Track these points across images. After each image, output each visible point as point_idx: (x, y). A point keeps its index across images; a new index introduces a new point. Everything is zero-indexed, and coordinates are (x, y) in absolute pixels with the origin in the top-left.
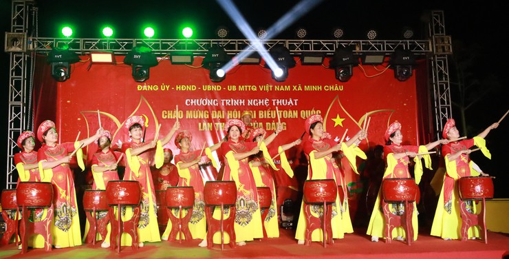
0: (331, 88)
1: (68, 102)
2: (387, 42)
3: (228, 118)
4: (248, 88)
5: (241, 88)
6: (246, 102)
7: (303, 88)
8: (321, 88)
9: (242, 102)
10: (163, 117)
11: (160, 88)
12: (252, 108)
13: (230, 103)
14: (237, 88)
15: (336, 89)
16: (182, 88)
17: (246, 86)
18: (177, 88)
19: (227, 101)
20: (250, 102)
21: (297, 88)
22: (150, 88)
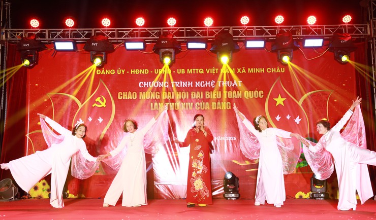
0: (273, 70)
1: (37, 85)
2: (326, 27)
3: (178, 98)
4: (196, 71)
5: (189, 71)
6: (194, 84)
7: (247, 70)
8: (263, 70)
9: (190, 84)
10: (119, 98)
11: (116, 72)
12: (199, 89)
13: (179, 85)
14: (186, 71)
15: (278, 71)
16: (136, 72)
17: (194, 70)
18: (132, 72)
19: (176, 83)
20: (197, 84)
21: (241, 71)
22: (108, 72)
